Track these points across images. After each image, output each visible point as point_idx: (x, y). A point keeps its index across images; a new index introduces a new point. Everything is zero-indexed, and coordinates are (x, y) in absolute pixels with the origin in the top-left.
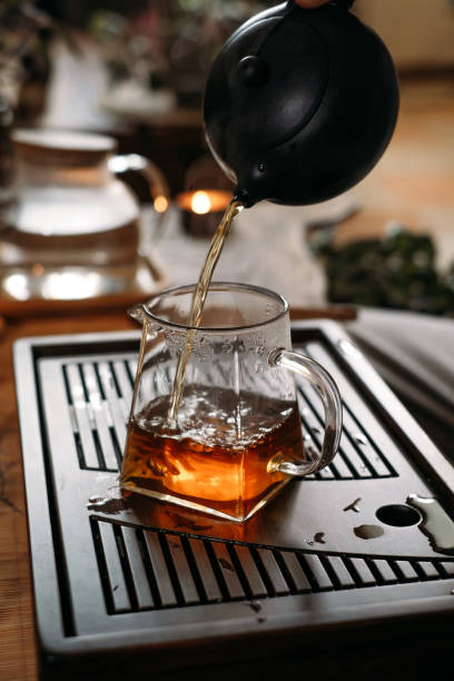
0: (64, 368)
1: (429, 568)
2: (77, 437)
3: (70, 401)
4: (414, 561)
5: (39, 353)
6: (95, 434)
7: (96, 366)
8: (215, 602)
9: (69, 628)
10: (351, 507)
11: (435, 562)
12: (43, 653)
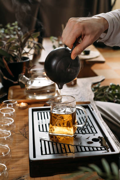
0: (38, 113)
1: (99, 149)
2: (39, 126)
3: (38, 119)
4: (97, 148)
5: (33, 110)
6: (42, 125)
7: (44, 113)
8: (60, 153)
9: (34, 156)
10: (88, 138)
11: (101, 148)
12: (30, 160)
